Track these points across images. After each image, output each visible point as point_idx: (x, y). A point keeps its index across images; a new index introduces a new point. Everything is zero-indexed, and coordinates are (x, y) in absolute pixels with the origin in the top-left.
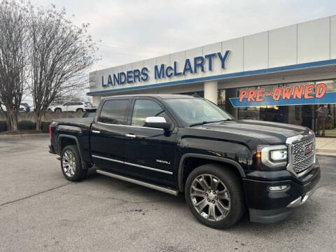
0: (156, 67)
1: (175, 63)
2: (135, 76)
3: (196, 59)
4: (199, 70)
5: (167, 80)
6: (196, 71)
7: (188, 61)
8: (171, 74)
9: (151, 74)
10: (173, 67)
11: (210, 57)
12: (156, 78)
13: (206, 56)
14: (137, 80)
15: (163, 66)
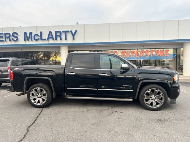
0: (25, 33)
1: (41, 33)
2: (6, 37)
3: (56, 32)
4: (58, 38)
5: (34, 42)
6: (56, 39)
7: (50, 32)
8: (38, 39)
9: (21, 37)
10: (39, 35)
11: (66, 32)
12: (25, 40)
13: (63, 32)
14: (8, 40)
15: (31, 33)
